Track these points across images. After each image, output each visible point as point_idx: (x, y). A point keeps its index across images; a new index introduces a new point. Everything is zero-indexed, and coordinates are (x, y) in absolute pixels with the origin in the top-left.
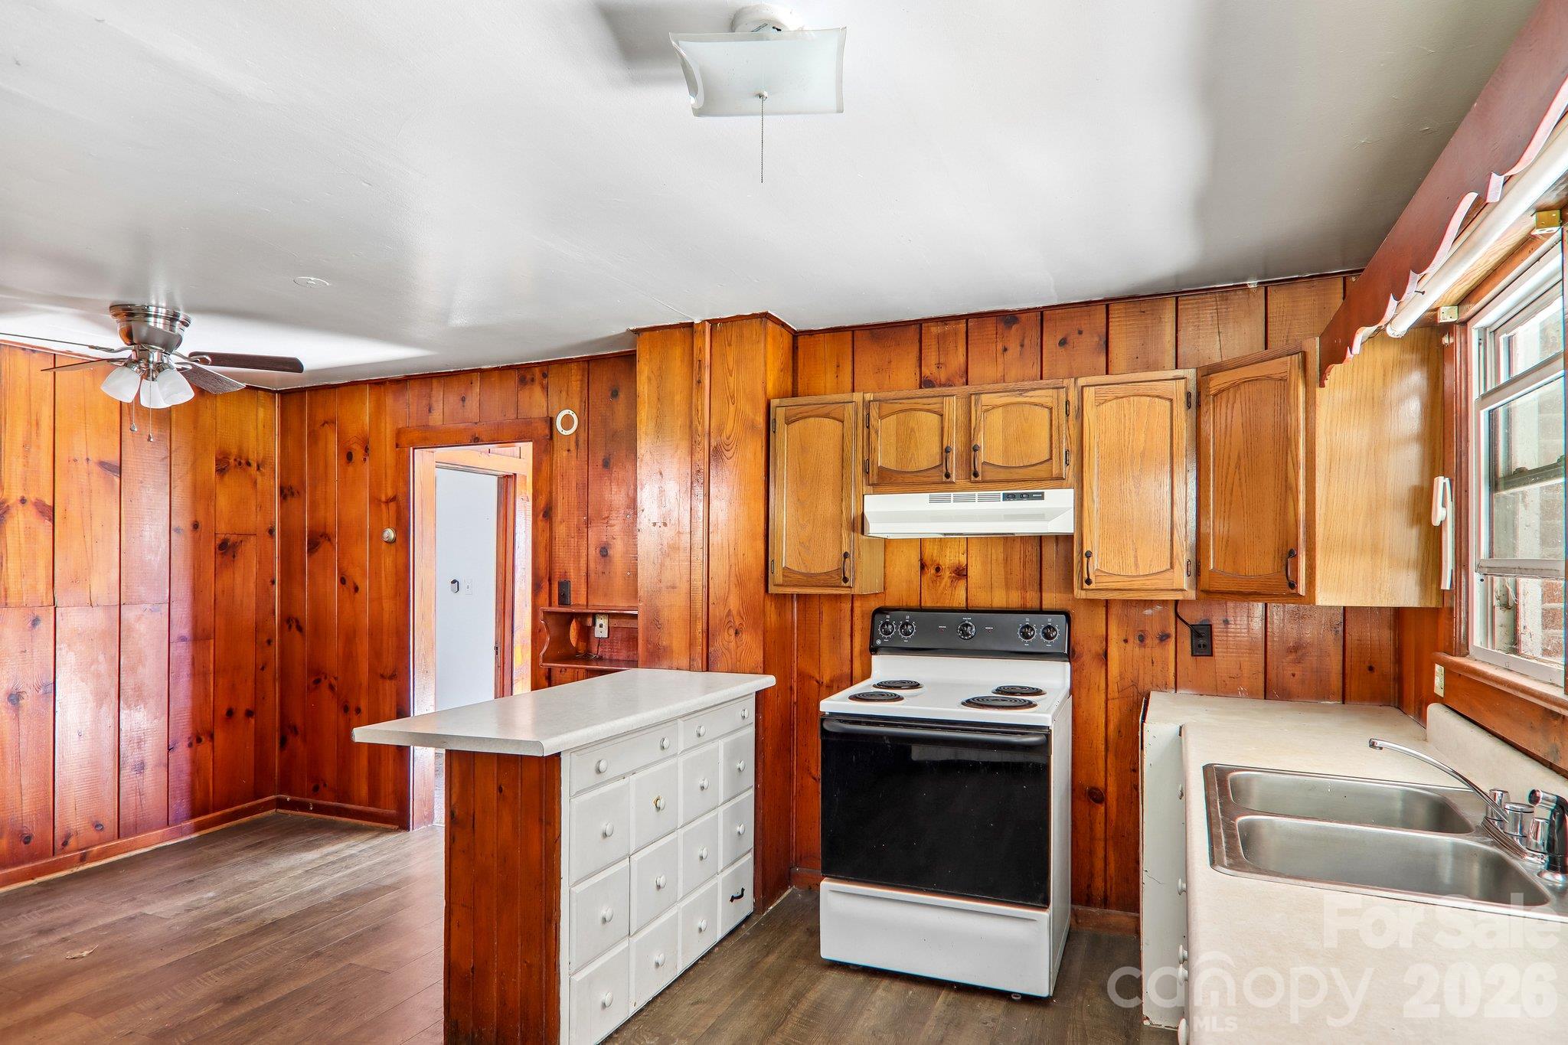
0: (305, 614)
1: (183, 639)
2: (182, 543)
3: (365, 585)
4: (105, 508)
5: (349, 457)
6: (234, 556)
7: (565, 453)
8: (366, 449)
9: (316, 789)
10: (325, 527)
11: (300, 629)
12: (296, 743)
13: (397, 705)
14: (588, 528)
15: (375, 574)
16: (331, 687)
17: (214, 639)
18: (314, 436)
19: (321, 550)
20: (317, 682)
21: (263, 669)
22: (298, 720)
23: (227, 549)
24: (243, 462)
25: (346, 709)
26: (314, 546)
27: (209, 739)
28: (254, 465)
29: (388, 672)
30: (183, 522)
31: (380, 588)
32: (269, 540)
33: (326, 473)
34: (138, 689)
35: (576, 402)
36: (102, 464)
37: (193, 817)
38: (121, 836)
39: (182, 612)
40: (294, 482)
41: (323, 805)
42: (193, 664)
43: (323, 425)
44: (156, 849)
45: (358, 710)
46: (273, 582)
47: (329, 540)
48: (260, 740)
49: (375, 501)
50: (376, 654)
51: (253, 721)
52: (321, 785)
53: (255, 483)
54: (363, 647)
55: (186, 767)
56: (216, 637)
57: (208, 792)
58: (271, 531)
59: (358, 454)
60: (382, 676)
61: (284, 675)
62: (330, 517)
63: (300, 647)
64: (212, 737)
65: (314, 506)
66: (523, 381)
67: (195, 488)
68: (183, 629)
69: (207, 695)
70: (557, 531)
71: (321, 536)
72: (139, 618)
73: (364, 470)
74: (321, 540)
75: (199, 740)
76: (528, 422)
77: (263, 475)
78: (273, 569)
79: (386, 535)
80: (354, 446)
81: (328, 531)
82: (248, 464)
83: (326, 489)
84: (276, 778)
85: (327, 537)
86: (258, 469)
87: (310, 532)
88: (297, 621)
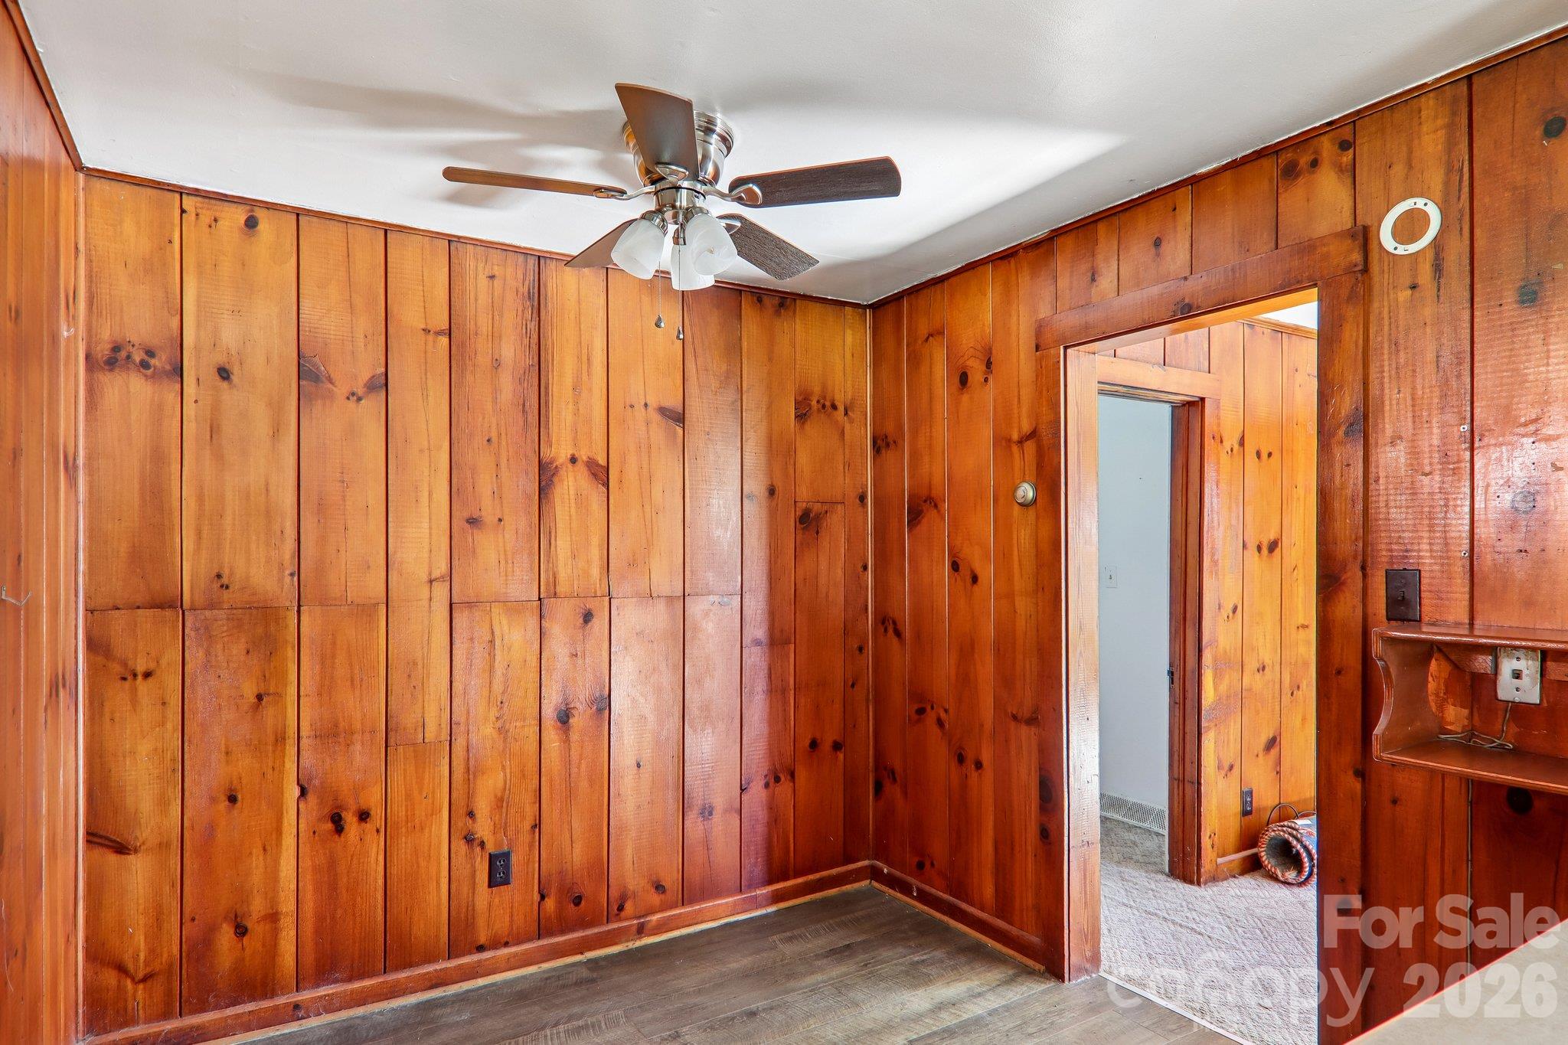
0: (905, 608)
1: (757, 643)
2: (755, 512)
3: (988, 573)
4: (666, 467)
5: (964, 379)
6: (817, 533)
7: (1404, 295)
8: (989, 364)
9: (921, 866)
10: (930, 488)
11: (898, 634)
12: (893, 791)
13: (1040, 769)
14: (1472, 449)
15: (1004, 556)
16: (940, 723)
17: (795, 643)
18: (915, 360)
19: (925, 521)
20: (921, 711)
21: (853, 686)
22: (896, 762)
23: (809, 522)
24: (828, 404)
25: (961, 759)
26: (915, 516)
27: (789, 777)
28: (841, 409)
29: (1026, 713)
30: (756, 486)
31: (1010, 579)
32: (860, 509)
33: (931, 409)
34: (706, 708)
35: (1436, 178)
36: (663, 411)
37: (770, 882)
38: (685, 902)
39: (756, 605)
40: (890, 428)
41: (931, 894)
42: (770, 677)
43: (927, 340)
44: (726, 925)
45: (979, 765)
46: (865, 568)
47: (936, 506)
48: (850, 782)
49: (1003, 442)
50: (1006, 680)
51: (841, 756)
52: (928, 864)
53: (843, 433)
54: (986, 669)
55: (762, 815)
56: (797, 641)
57: (788, 852)
58: (862, 498)
59: (976, 375)
60: (1015, 718)
61: (880, 698)
62: (937, 470)
63: (900, 659)
64: (792, 775)
65: (915, 455)
66: (1291, 172)
67: (771, 441)
68: (758, 630)
69: (786, 720)
70: (1382, 462)
71: (925, 501)
72: (707, 614)
73: (986, 396)
74: (925, 507)
75: (777, 780)
76: (1307, 247)
77: (851, 421)
78: (865, 550)
79: (1020, 493)
80: (970, 363)
81: (934, 493)
82: (834, 407)
83: (931, 432)
84: (870, 836)
85: (933, 502)
86: (846, 414)
87: (909, 496)
88: (894, 623)
